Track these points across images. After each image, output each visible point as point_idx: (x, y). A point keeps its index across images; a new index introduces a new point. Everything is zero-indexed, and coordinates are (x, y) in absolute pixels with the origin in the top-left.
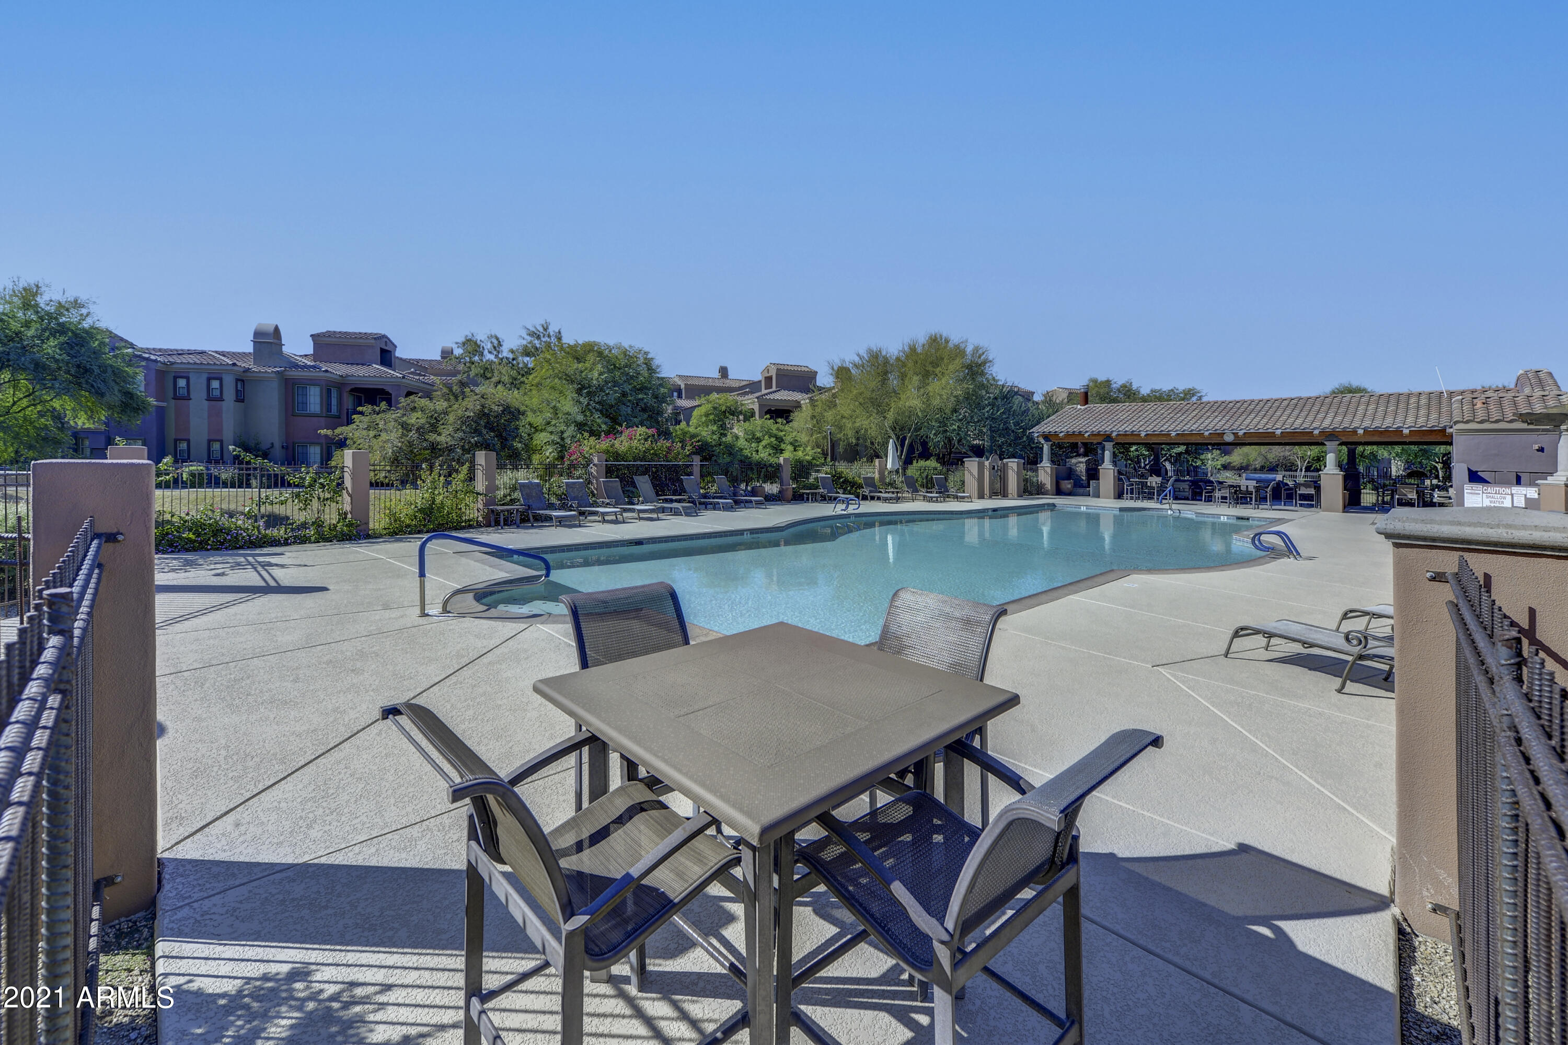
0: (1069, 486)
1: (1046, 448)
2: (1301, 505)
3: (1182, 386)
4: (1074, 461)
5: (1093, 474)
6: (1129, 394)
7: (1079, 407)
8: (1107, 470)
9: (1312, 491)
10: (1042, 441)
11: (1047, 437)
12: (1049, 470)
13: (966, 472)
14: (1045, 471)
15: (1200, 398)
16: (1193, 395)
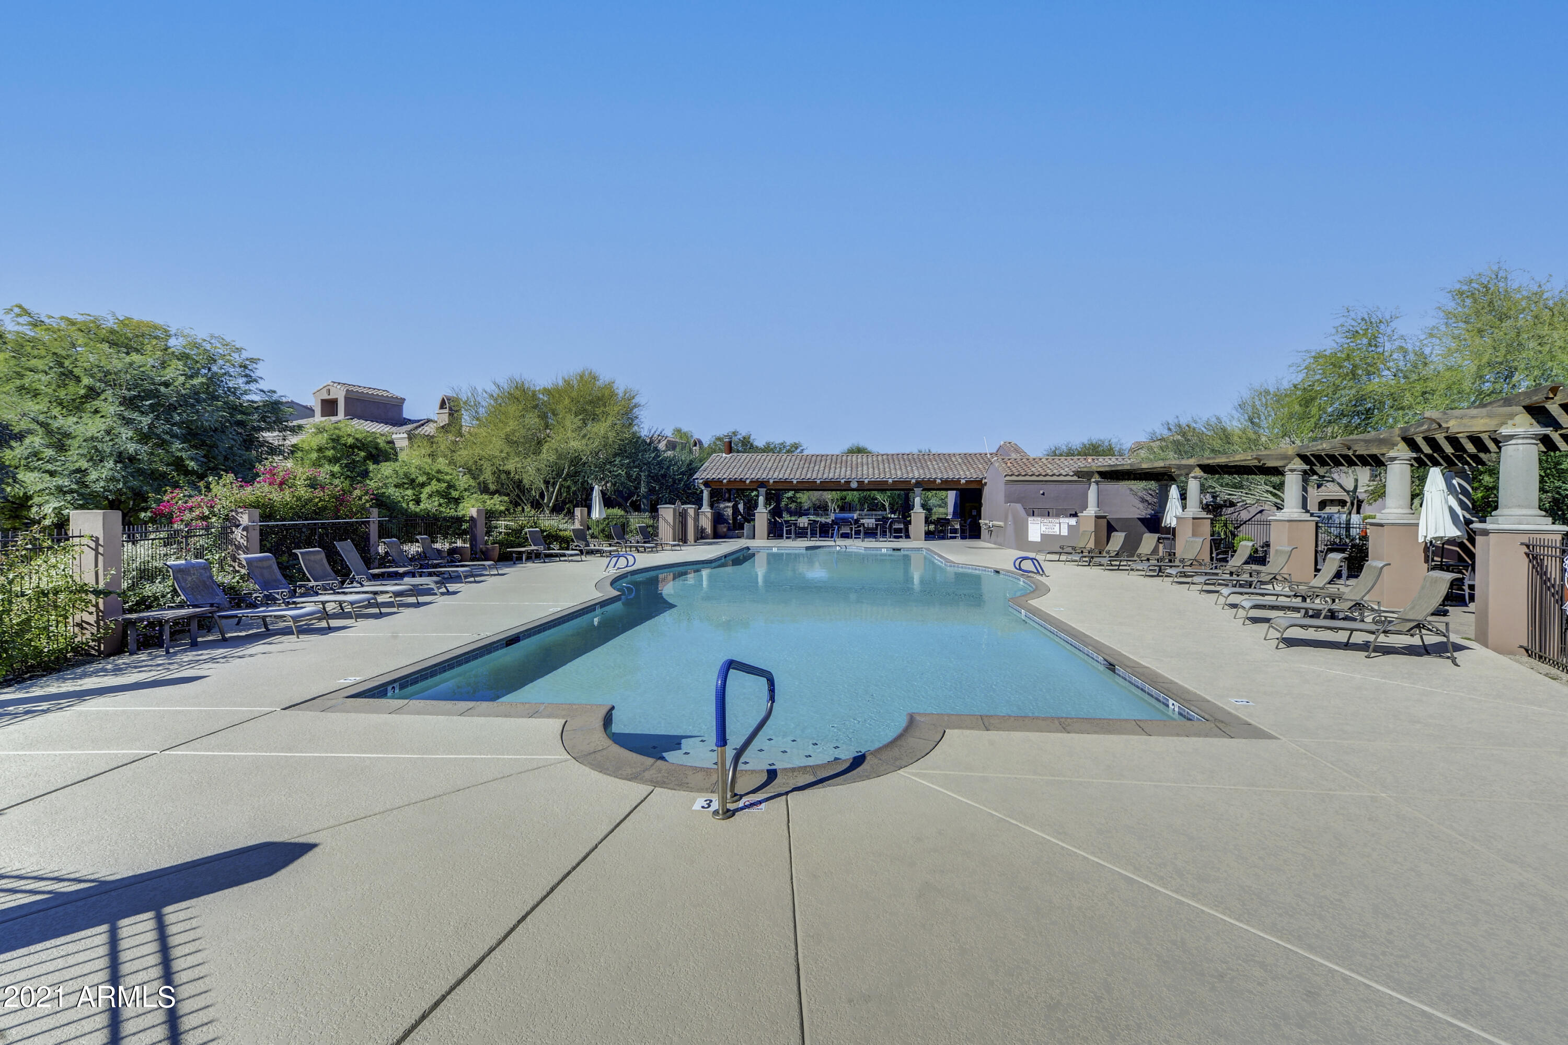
0: (725, 530)
1: (706, 495)
2: (895, 537)
3: (789, 441)
4: (722, 506)
5: (749, 516)
6: (747, 446)
7: (724, 455)
8: (762, 515)
9: (902, 526)
10: (703, 488)
11: (707, 484)
12: (709, 515)
13: (660, 519)
14: (706, 516)
15: (802, 451)
16: (796, 448)
